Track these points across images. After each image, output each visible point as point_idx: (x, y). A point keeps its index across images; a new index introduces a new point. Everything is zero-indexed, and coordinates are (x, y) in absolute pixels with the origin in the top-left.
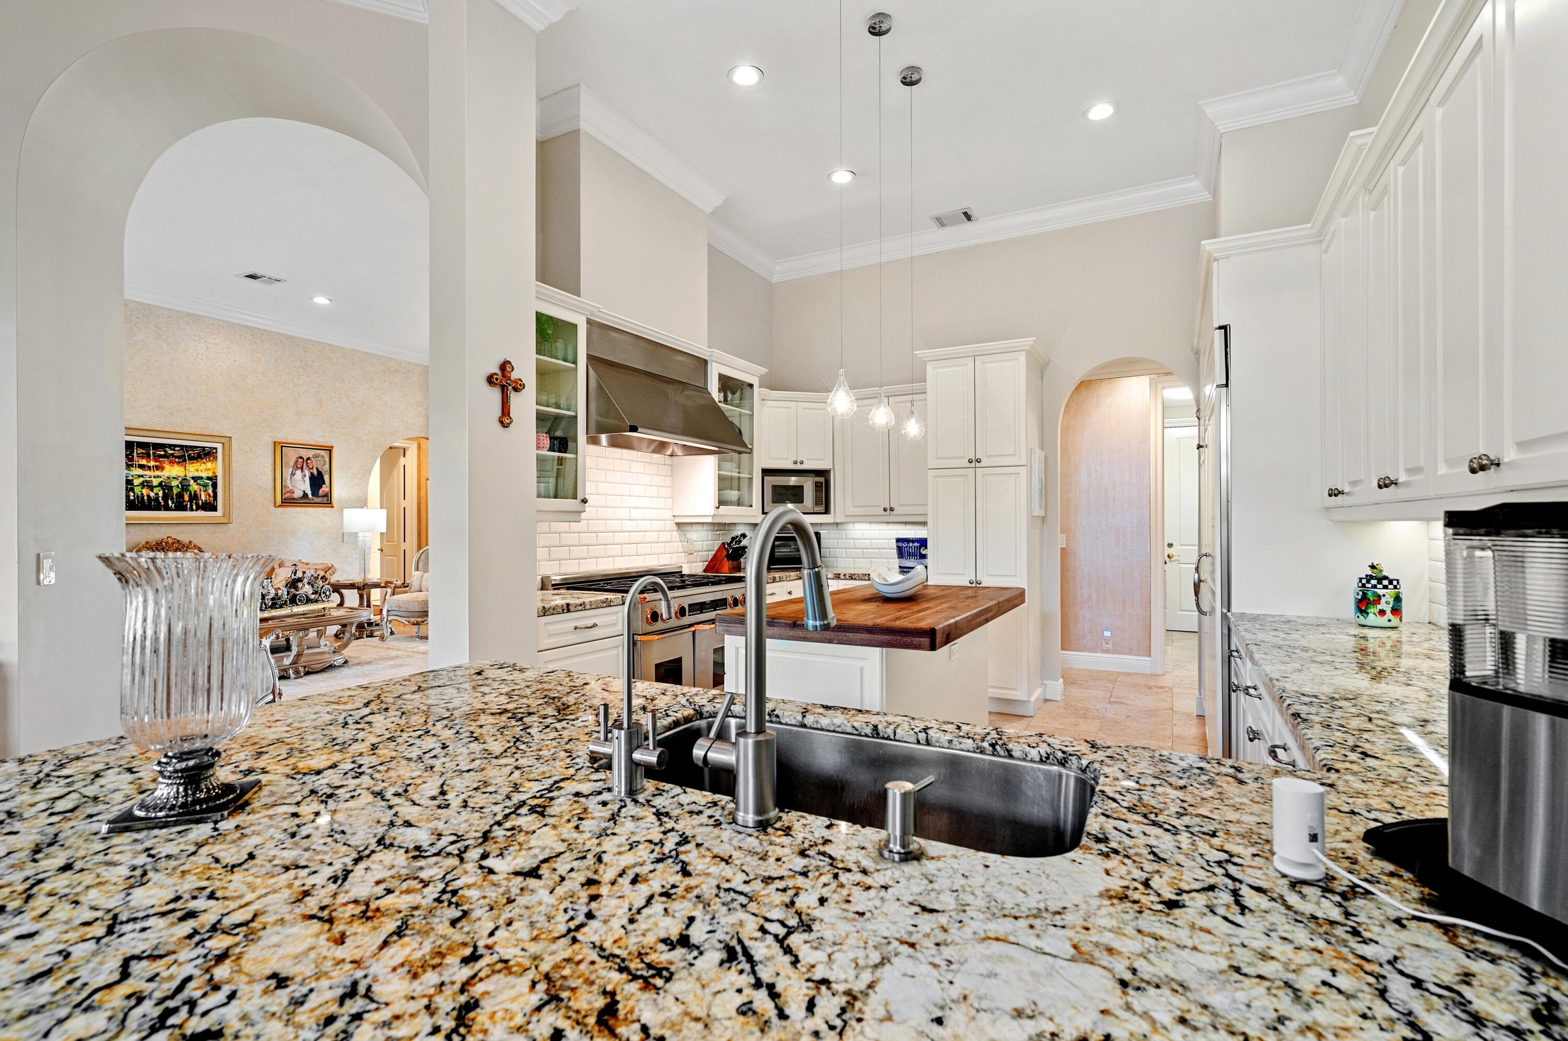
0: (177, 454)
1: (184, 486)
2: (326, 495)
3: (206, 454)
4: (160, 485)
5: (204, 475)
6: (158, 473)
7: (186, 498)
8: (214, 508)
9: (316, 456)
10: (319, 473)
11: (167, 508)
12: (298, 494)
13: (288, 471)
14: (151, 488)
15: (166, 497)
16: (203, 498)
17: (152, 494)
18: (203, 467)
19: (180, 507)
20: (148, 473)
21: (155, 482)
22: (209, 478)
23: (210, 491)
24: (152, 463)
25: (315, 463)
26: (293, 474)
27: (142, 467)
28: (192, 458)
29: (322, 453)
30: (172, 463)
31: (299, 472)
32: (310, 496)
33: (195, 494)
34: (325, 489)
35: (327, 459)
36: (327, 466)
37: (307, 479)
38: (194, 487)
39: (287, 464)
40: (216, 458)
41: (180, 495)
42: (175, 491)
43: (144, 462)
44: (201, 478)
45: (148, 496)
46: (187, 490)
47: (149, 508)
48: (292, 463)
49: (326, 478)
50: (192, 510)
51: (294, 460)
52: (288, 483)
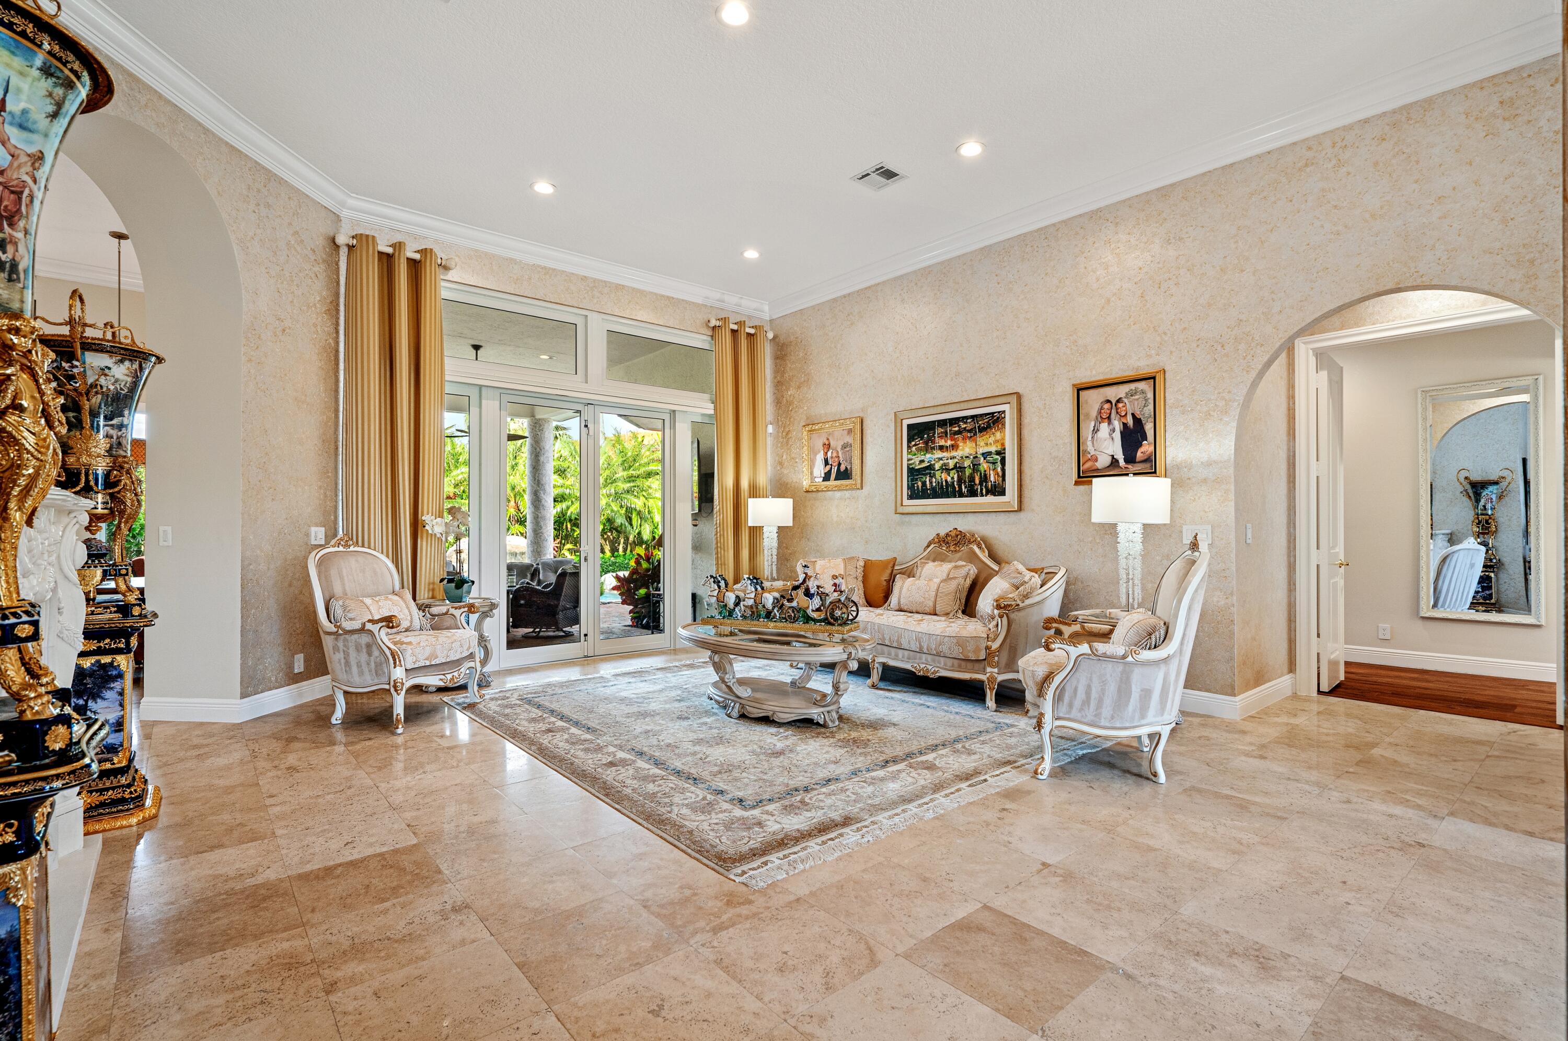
0: (969, 427)
1: (975, 467)
2: (1147, 460)
3: (994, 421)
4: (955, 467)
5: (993, 449)
6: (954, 453)
7: (977, 481)
8: (1002, 493)
9: (1131, 394)
10: (1138, 421)
11: (961, 495)
12: (1103, 461)
13: (1088, 427)
14: (948, 471)
15: (960, 481)
16: (992, 479)
17: (949, 479)
18: (991, 440)
19: (973, 493)
20: (945, 454)
21: (951, 464)
22: (998, 453)
23: (999, 470)
24: (949, 443)
25: (1131, 407)
26: (1096, 431)
27: (941, 448)
28: (982, 430)
29: (1141, 385)
30: (964, 439)
31: (1104, 427)
32: (1122, 463)
33: (985, 475)
34: (1146, 448)
35: (1150, 395)
36: (1151, 407)
37: (1117, 436)
38: (984, 466)
39: (1087, 415)
40: (1004, 425)
41: (972, 479)
42: (968, 472)
43: (942, 443)
44: (990, 453)
45: (946, 481)
46: (978, 470)
47: (947, 495)
48: (1094, 413)
49: (1149, 428)
50: (982, 495)
51: (1097, 407)
52: (1089, 446)
